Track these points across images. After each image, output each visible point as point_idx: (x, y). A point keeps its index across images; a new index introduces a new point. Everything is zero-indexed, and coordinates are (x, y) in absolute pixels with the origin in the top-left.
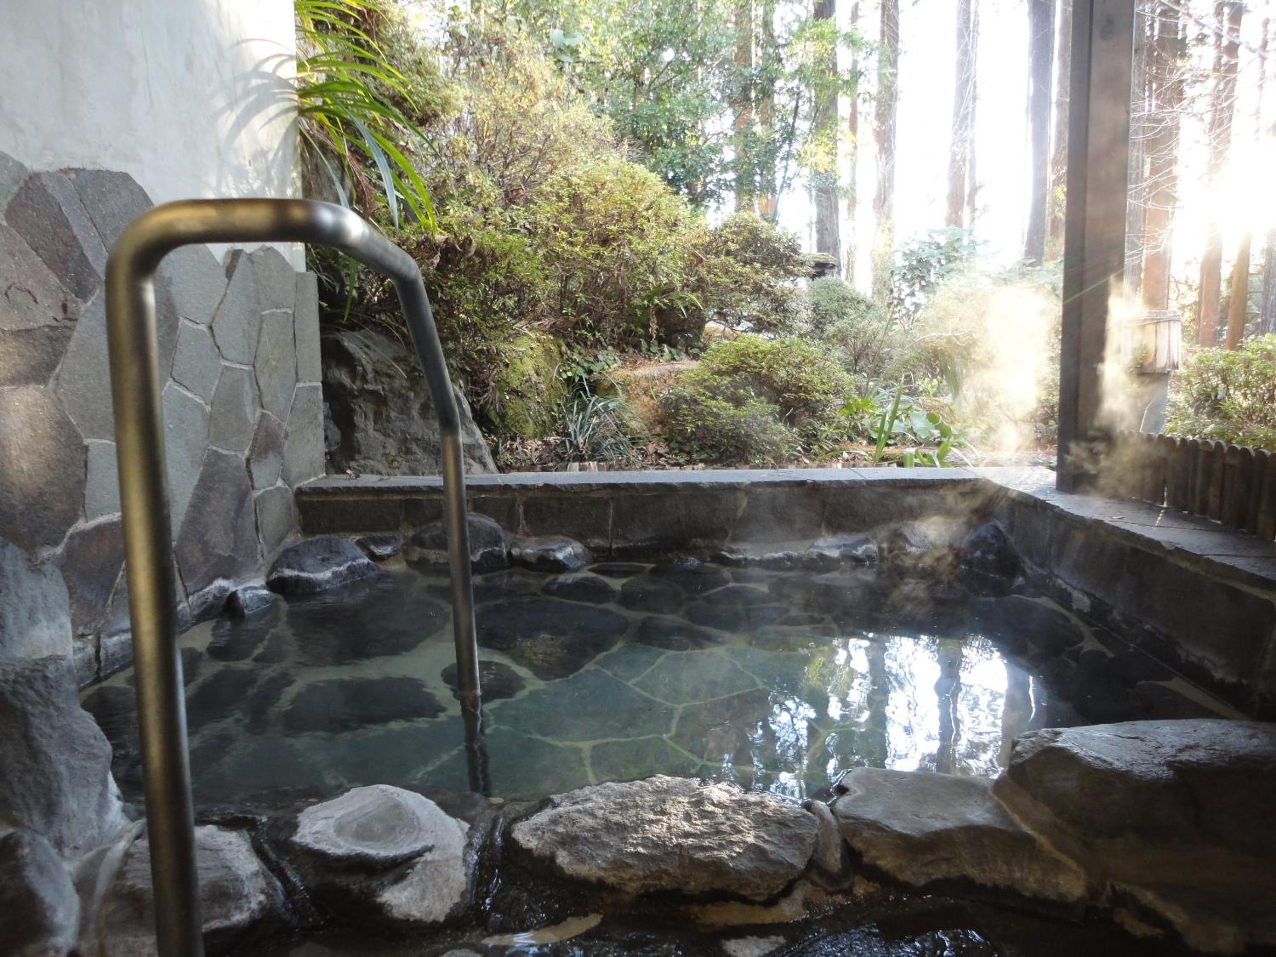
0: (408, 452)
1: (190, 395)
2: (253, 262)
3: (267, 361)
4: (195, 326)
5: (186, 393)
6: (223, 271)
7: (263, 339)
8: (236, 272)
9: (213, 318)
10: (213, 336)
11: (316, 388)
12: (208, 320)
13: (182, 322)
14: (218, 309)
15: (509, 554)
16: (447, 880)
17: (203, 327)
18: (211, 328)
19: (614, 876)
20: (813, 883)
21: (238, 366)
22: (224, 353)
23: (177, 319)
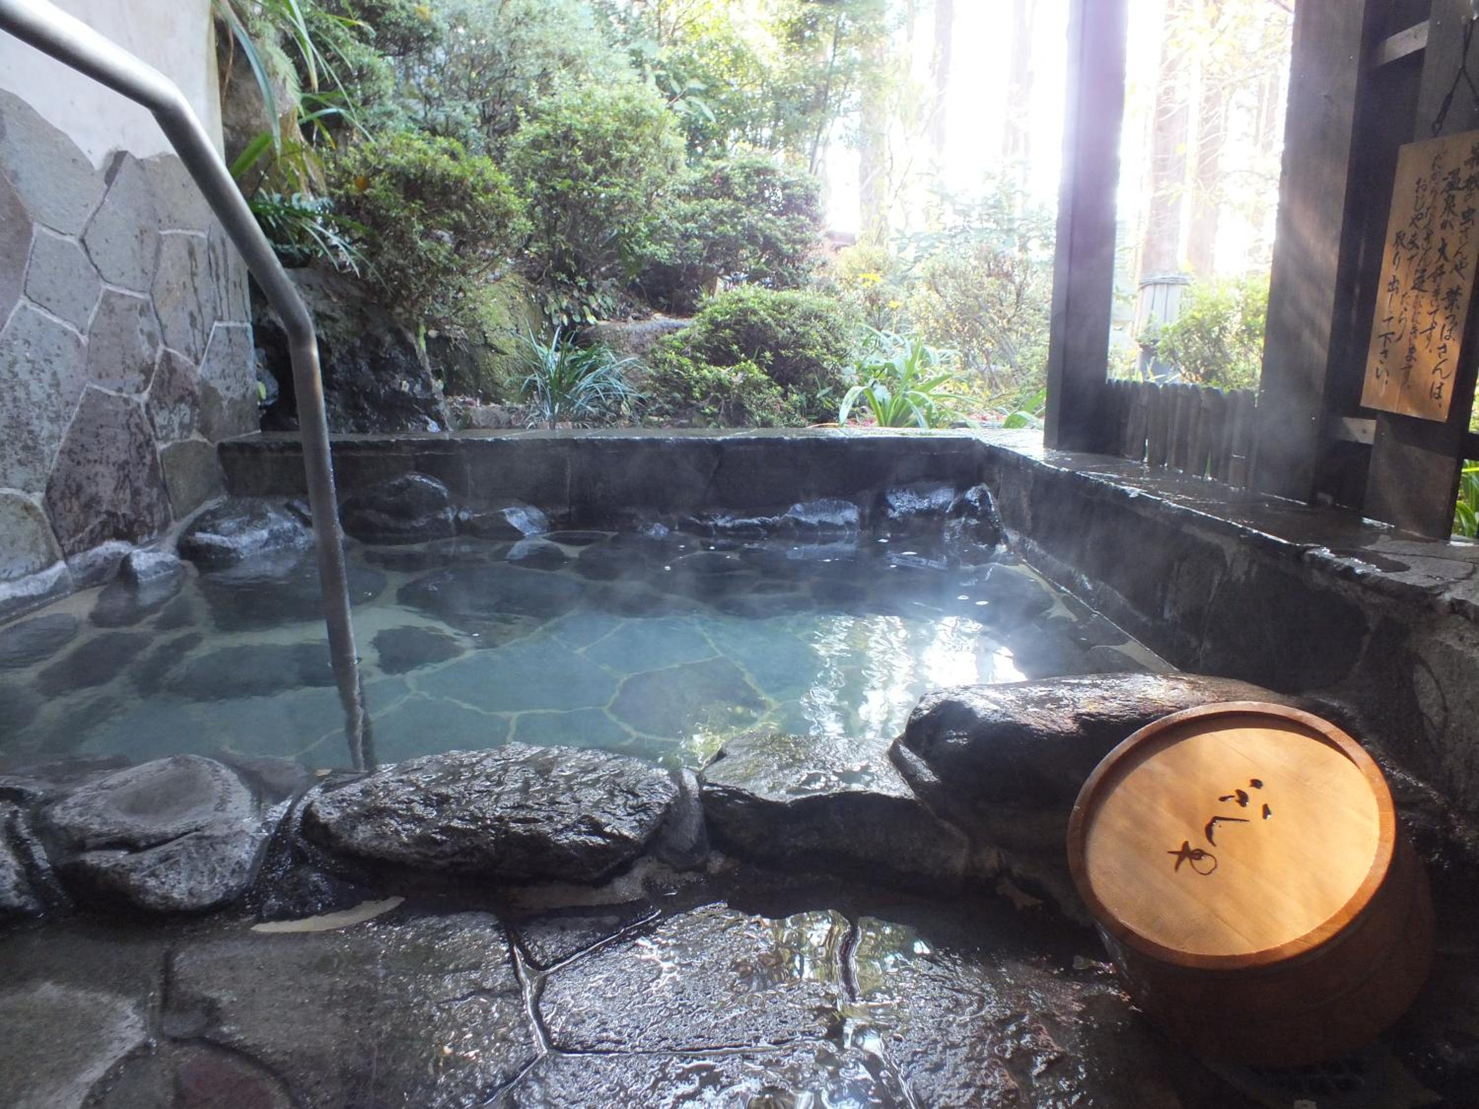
0: (357, 407)
1: (55, 320)
2: (143, 169)
3: (169, 291)
4: (60, 237)
5: (49, 316)
6: (103, 176)
7: (163, 265)
8: (118, 177)
9: (86, 230)
10: (87, 251)
11: (245, 331)
12: (80, 231)
13: (37, 229)
14: (92, 219)
15: (457, 519)
16: (223, 860)
17: (73, 240)
18: (82, 241)
19: (418, 853)
20: (661, 860)
21: (127, 292)
22: (106, 274)
23: (30, 225)
